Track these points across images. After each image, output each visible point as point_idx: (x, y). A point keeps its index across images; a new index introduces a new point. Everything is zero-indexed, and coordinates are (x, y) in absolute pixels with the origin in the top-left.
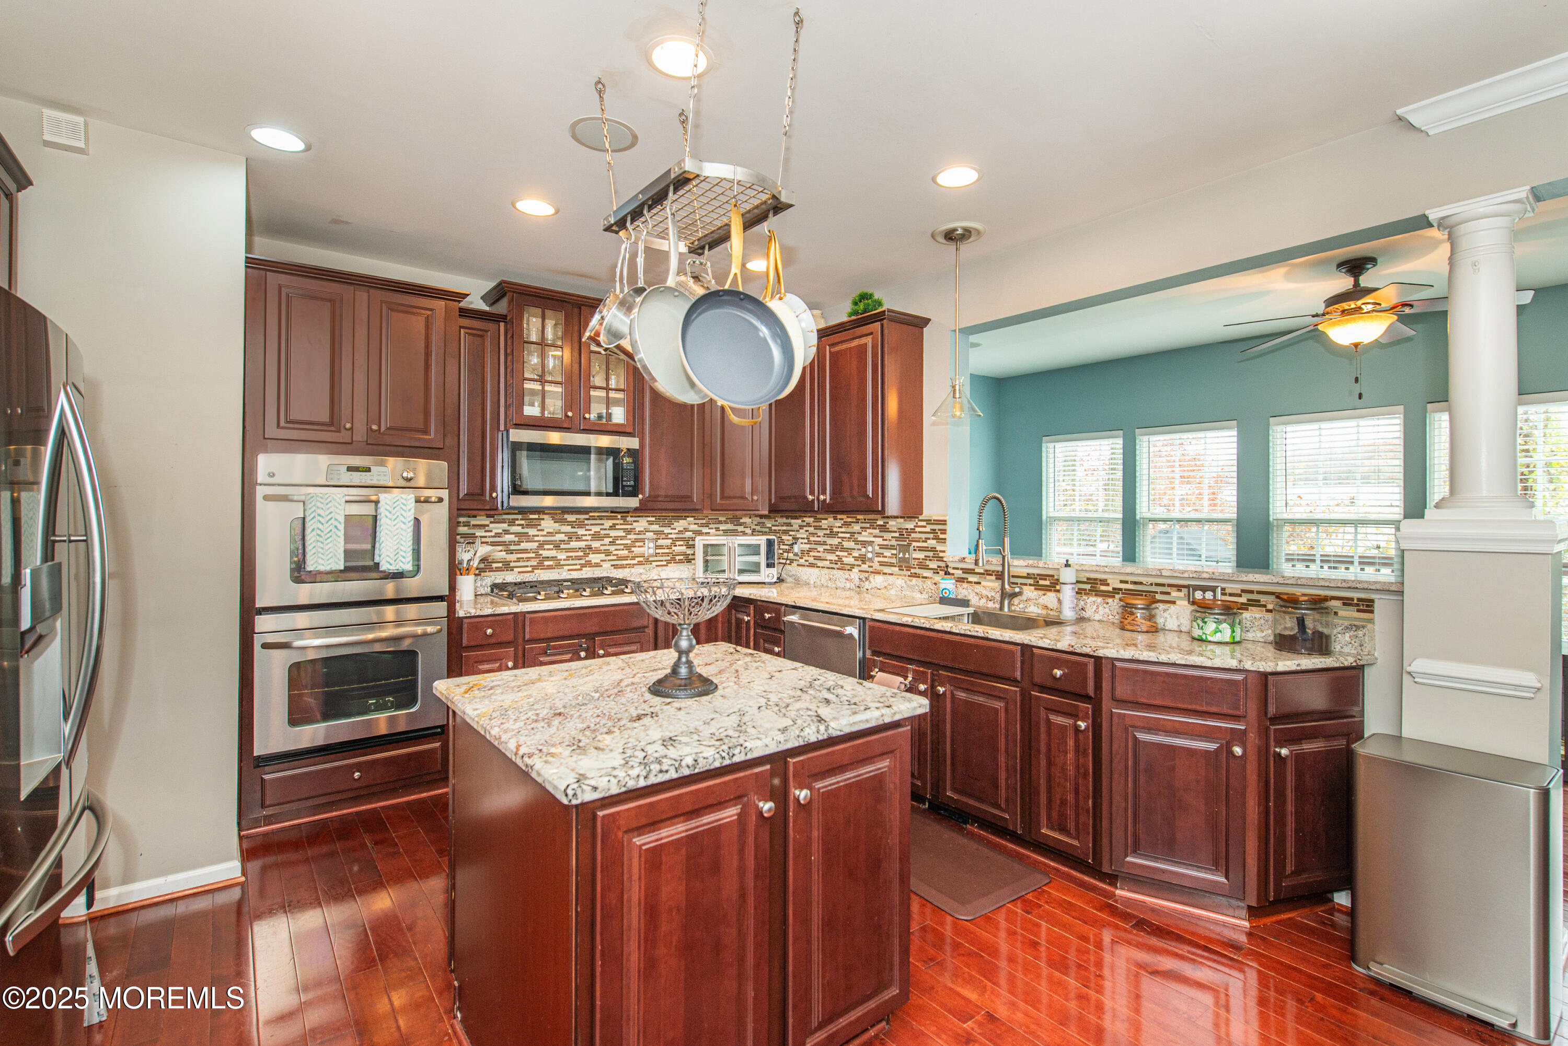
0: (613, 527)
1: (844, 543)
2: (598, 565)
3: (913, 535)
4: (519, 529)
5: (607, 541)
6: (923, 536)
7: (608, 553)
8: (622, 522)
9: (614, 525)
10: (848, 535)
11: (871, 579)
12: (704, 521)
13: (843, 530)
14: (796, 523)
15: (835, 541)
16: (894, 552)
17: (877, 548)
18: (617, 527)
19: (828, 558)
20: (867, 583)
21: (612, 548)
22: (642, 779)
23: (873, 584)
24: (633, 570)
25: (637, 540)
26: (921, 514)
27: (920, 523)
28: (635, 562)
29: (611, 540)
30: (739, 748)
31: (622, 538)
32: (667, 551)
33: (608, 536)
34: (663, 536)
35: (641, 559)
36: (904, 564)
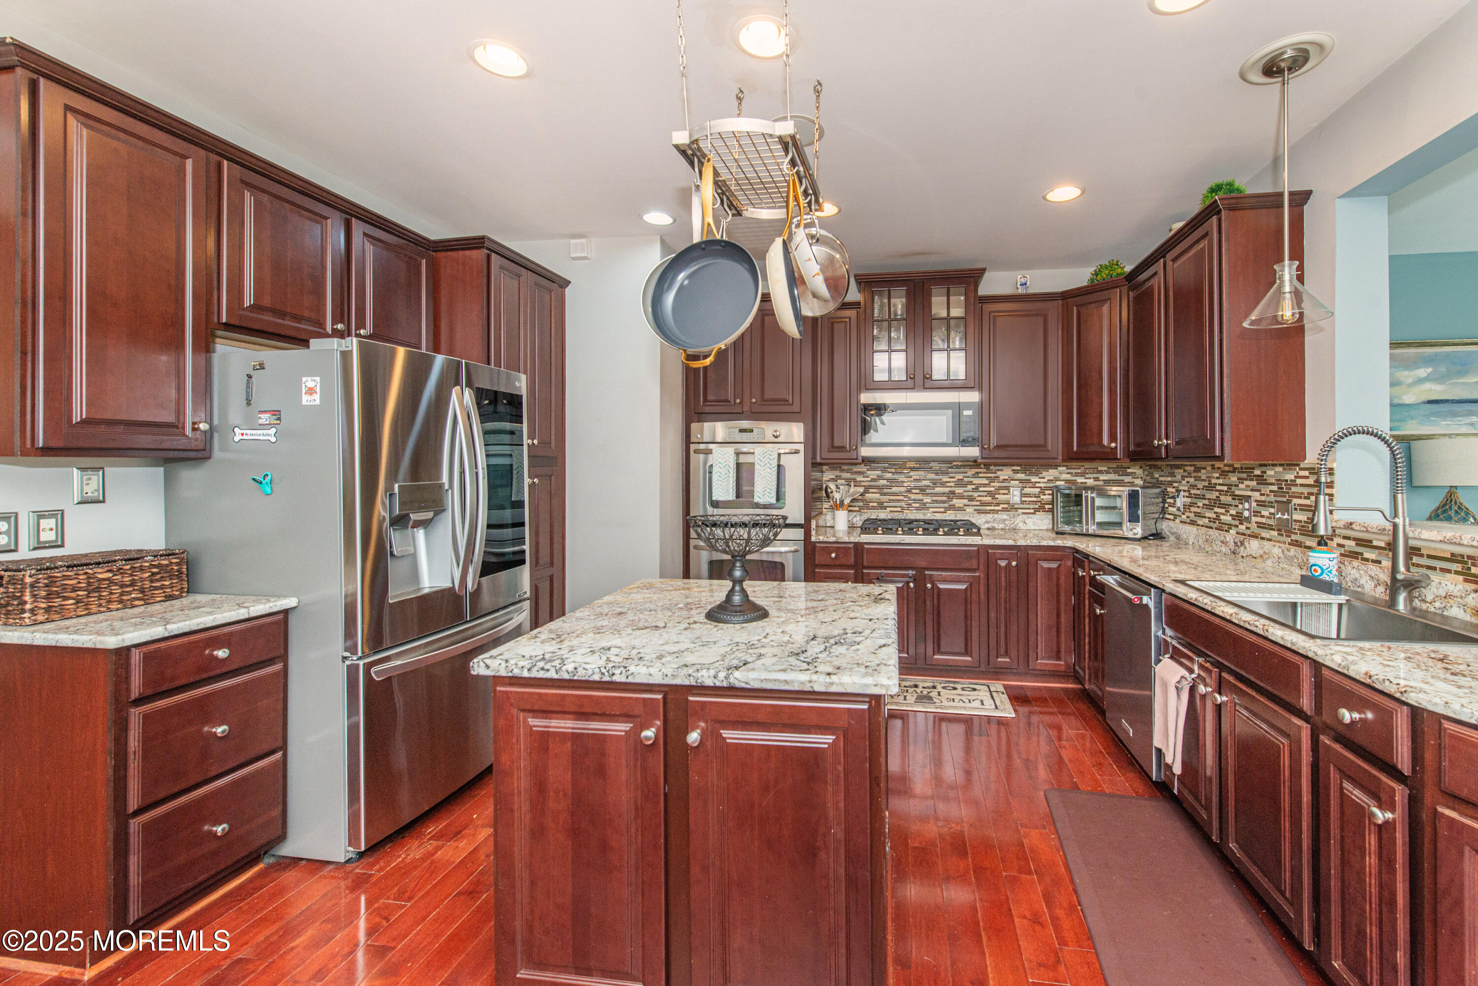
0: (976, 475)
1: (1222, 498)
2: (960, 509)
3: (1294, 489)
4: (889, 475)
5: (970, 487)
6: (1306, 491)
7: (971, 499)
8: (985, 470)
9: (977, 473)
10: (1225, 488)
11: (1246, 544)
12: (1079, 471)
13: (1221, 481)
14: (1179, 473)
15: (1214, 495)
16: (1272, 510)
17: (1254, 504)
18: (981, 475)
19: (1207, 515)
20: (1242, 548)
21: (975, 494)
22: (525, 670)
23: (1249, 551)
24: (996, 516)
25: (1000, 488)
26: (1305, 459)
27: (1302, 473)
28: (999, 508)
29: (974, 487)
30: (622, 669)
31: (985, 485)
32: (1035, 499)
33: (971, 483)
34: (1031, 485)
35: (1006, 506)
36: (1284, 528)
